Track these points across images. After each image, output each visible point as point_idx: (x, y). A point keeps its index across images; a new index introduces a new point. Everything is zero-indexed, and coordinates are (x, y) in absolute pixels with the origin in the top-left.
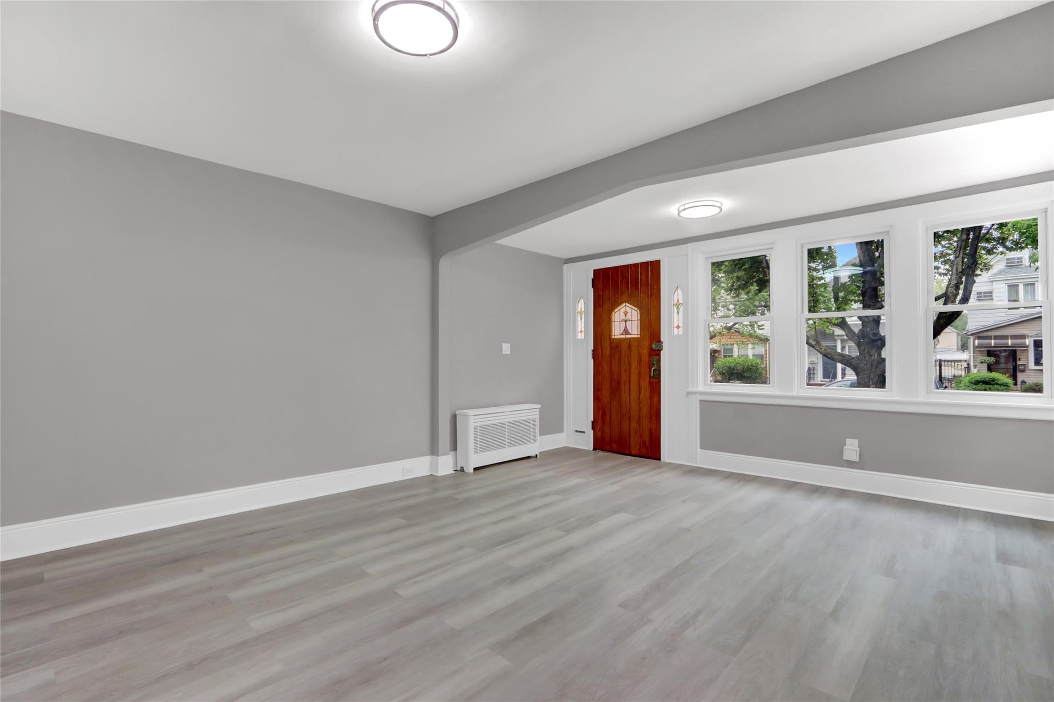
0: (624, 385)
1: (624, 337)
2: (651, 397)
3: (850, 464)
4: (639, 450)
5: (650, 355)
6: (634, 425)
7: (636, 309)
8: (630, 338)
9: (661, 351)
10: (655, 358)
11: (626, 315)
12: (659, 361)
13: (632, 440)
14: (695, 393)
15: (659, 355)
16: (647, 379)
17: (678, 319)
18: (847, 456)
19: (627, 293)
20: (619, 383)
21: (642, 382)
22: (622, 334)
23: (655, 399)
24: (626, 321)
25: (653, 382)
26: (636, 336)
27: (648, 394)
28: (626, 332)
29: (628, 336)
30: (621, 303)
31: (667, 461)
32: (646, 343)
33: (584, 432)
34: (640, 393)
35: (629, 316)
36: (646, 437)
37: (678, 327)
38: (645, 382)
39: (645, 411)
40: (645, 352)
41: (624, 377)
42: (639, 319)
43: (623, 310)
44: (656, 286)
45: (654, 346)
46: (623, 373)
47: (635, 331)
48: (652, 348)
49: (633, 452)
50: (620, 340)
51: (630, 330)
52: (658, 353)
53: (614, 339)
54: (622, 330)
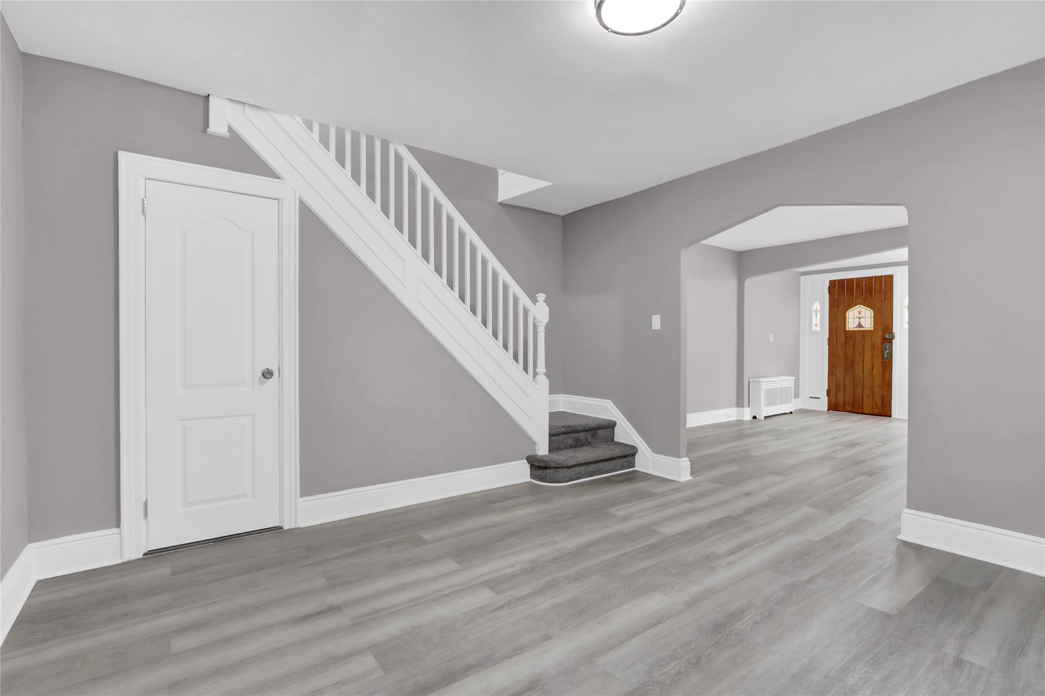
0: (858, 364)
1: (858, 329)
2: (884, 372)
4: (872, 410)
5: (882, 343)
6: (866, 392)
7: (870, 309)
8: (864, 331)
9: (893, 340)
10: (888, 345)
11: (860, 314)
12: (891, 347)
13: (865, 403)
15: (891, 343)
16: (880, 359)
19: (862, 298)
20: (853, 362)
21: (875, 362)
22: (856, 327)
23: (887, 374)
24: (860, 318)
25: (885, 362)
26: (870, 329)
27: (880, 370)
28: (860, 325)
29: (861, 329)
30: (856, 305)
31: (897, 417)
32: (880, 334)
33: (819, 398)
34: (873, 369)
35: (861, 315)
36: (879, 402)
38: (878, 362)
39: (877, 382)
40: (878, 341)
41: (858, 358)
42: (872, 316)
43: (858, 310)
44: (889, 293)
45: (887, 336)
46: (857, 355)
47: (868, 324)
48: (885, 338)
49: (866, 412)
50: (855, 331)
51: (863, 325)
52: (890, 341)
53: (848, 331)
54: (856, 325)
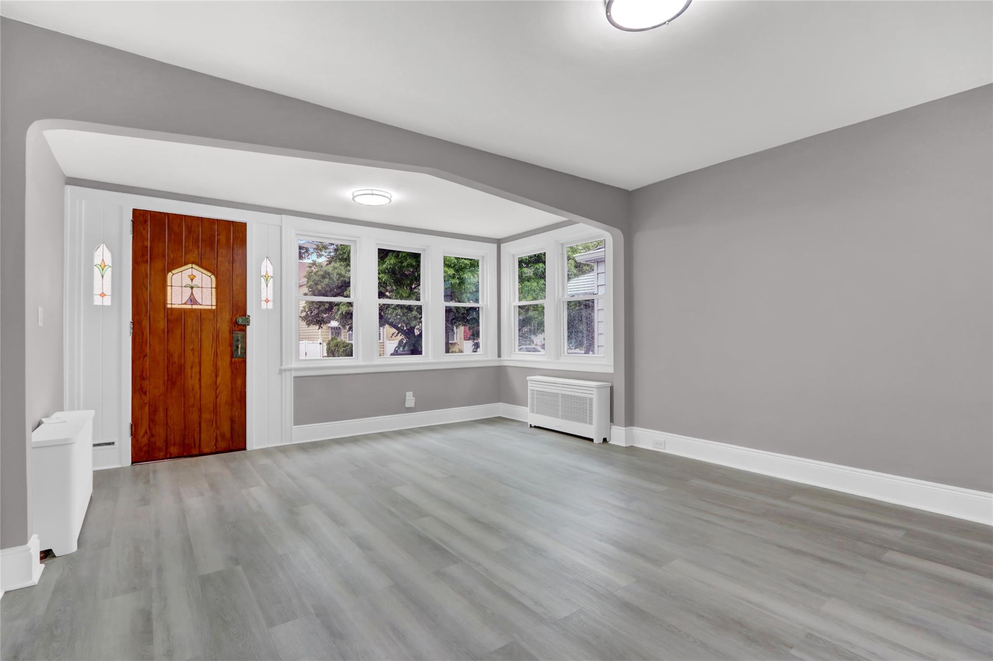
0: (192, 367)
1: (189, 307)
2: (234, 379)
3: (409, 410)
4: (215, 445)
5: (231, 332)
6: (206, 416)
7: (209, 274)
8: (201, 310)
9: (248, 327)
10: (239, 335)
11: (192, 280)
12: (244, 337)
13: (204, 436)
14: (290, 370)
15: (244, 331)
16: (227, 359)
17: (267, 291)
18: (407, 405)
19: (196, 252)
20: (181, 367)
21: (219, 363)
22: (185, 304)
23: (239, 382)
24: (192, 288)
25: (235, 362)
26: (210, 307)
27: (228, 375)
28: (192, 300)
29: (195, 307)
30: (186, 264)
31: (254, 449)
32: (226, 316)
33: (113, 443)
34: (216, 376)
35: (195, 282)
36: (226, 428)
37: (267, 301)
38: (224, 363)
39: (224, 396)
40: (224, 327)
41: (190, 358)
42: (214, 286)
43: (189, 272)
45: (239, 321)
46: (189, 353)
47: (207, 299)
48: (236, 323)
49: (206, 450)
50: (184, 310)
51: (198, 298)
52: (243, 329)
53: (172, 309)
54: (185, 299)
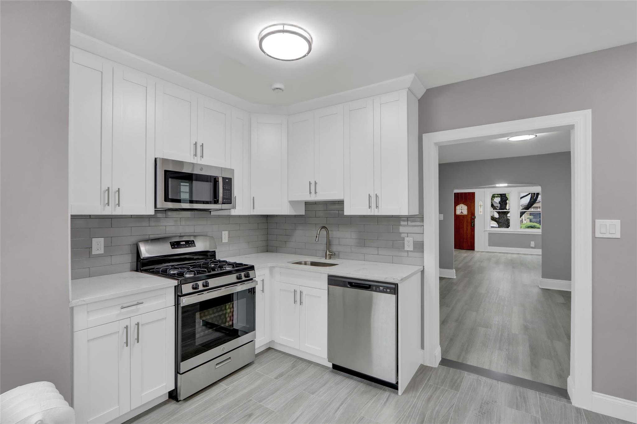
1: (461, 214)
2: (471, 232)
3: (532, 248)
4: (467, 248)
5: (471, 220)
6: (465, 240)
7: (466, 206)
8: (464, 215)
9: (475, 219)
12: (474, 221)
13: (464, 245)
14: (487, 231)
15: (474, 220)
17: (481, 210)
18: (531, 246)
19: (463, 201)
23: (473, 233)
24: (462, 210)
25: (472, 228)
26: (466, 214)
27: (470, 231)
28: (462, 213)
29: (462, 214)
30: (460, 204)
31: (477, 250)
32: (470, 216)
34: (467, 231)
35: (463, 208)
36: (470, 244)
37: (481, 212)
38: (469, 228)
39: (469, 236)
40: (469, 219)
42: (467, 209)
43: (461, 206)
44: (473, 200)
45: (473, 217)
47: (465, 212)
48: (472, 218)
49: (464, 249)
50: (460, 215)
51: (463, 212)
52: (474, 219)
53: (457, 215)
54: (460, 212)
